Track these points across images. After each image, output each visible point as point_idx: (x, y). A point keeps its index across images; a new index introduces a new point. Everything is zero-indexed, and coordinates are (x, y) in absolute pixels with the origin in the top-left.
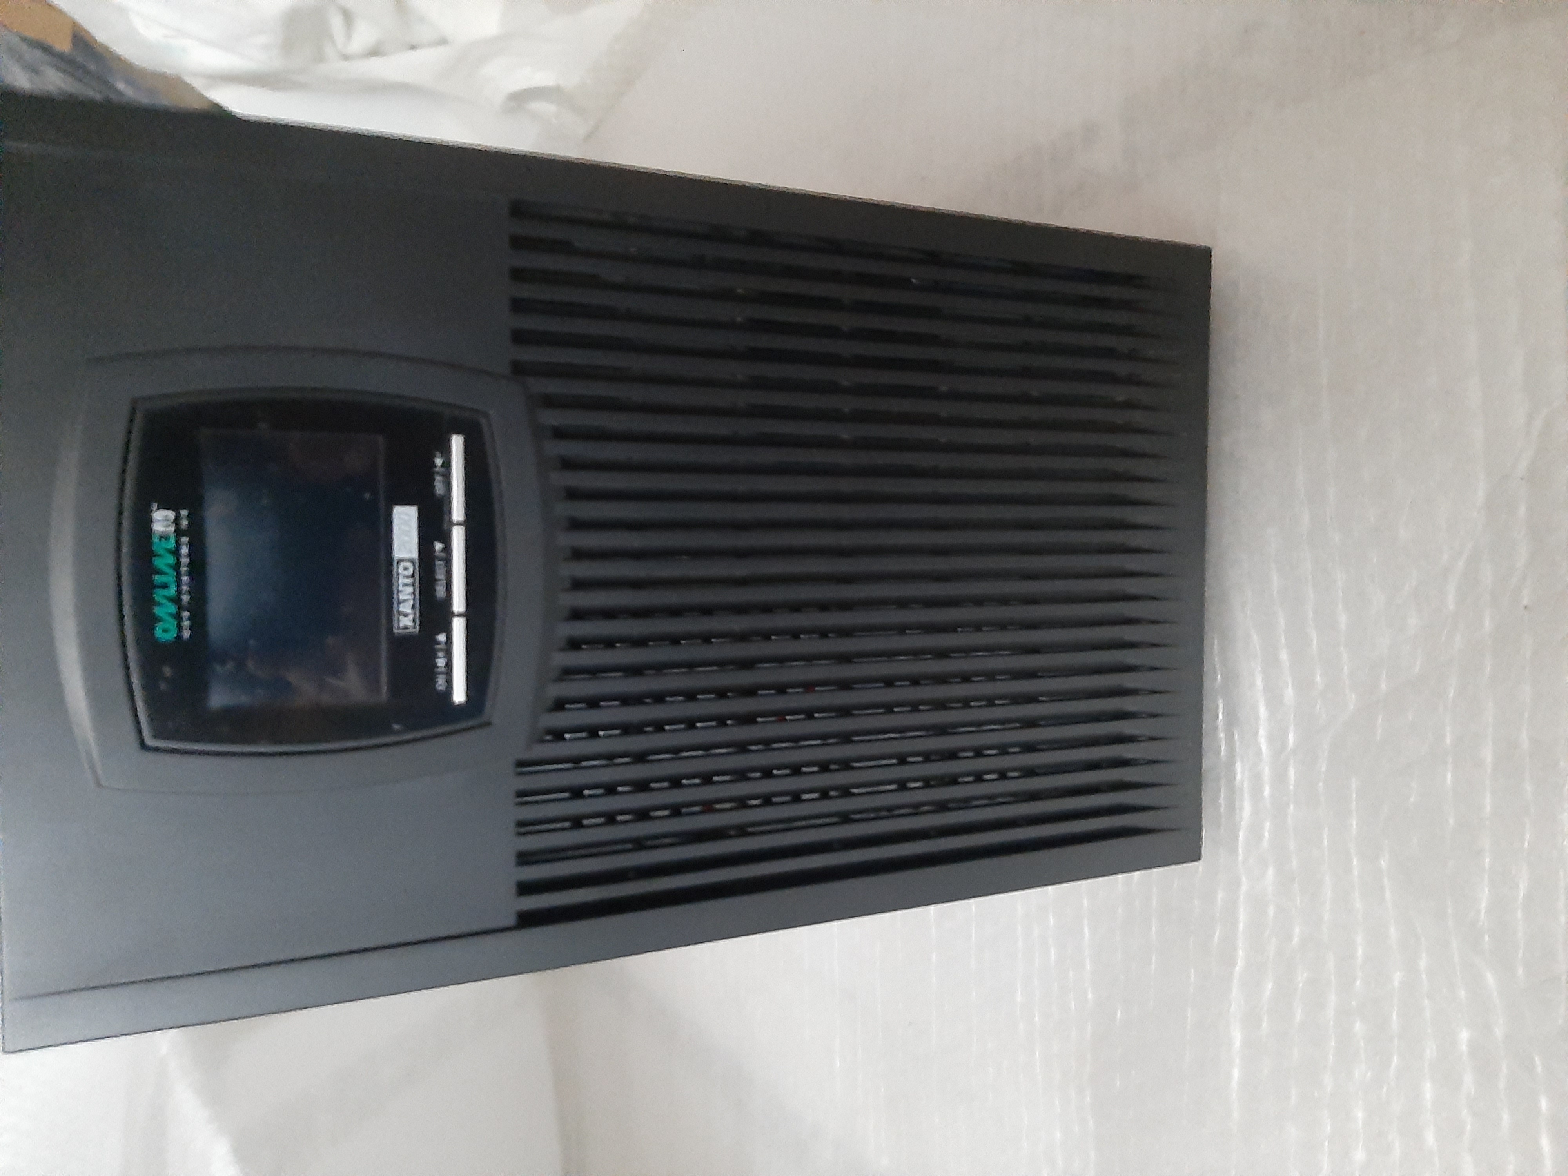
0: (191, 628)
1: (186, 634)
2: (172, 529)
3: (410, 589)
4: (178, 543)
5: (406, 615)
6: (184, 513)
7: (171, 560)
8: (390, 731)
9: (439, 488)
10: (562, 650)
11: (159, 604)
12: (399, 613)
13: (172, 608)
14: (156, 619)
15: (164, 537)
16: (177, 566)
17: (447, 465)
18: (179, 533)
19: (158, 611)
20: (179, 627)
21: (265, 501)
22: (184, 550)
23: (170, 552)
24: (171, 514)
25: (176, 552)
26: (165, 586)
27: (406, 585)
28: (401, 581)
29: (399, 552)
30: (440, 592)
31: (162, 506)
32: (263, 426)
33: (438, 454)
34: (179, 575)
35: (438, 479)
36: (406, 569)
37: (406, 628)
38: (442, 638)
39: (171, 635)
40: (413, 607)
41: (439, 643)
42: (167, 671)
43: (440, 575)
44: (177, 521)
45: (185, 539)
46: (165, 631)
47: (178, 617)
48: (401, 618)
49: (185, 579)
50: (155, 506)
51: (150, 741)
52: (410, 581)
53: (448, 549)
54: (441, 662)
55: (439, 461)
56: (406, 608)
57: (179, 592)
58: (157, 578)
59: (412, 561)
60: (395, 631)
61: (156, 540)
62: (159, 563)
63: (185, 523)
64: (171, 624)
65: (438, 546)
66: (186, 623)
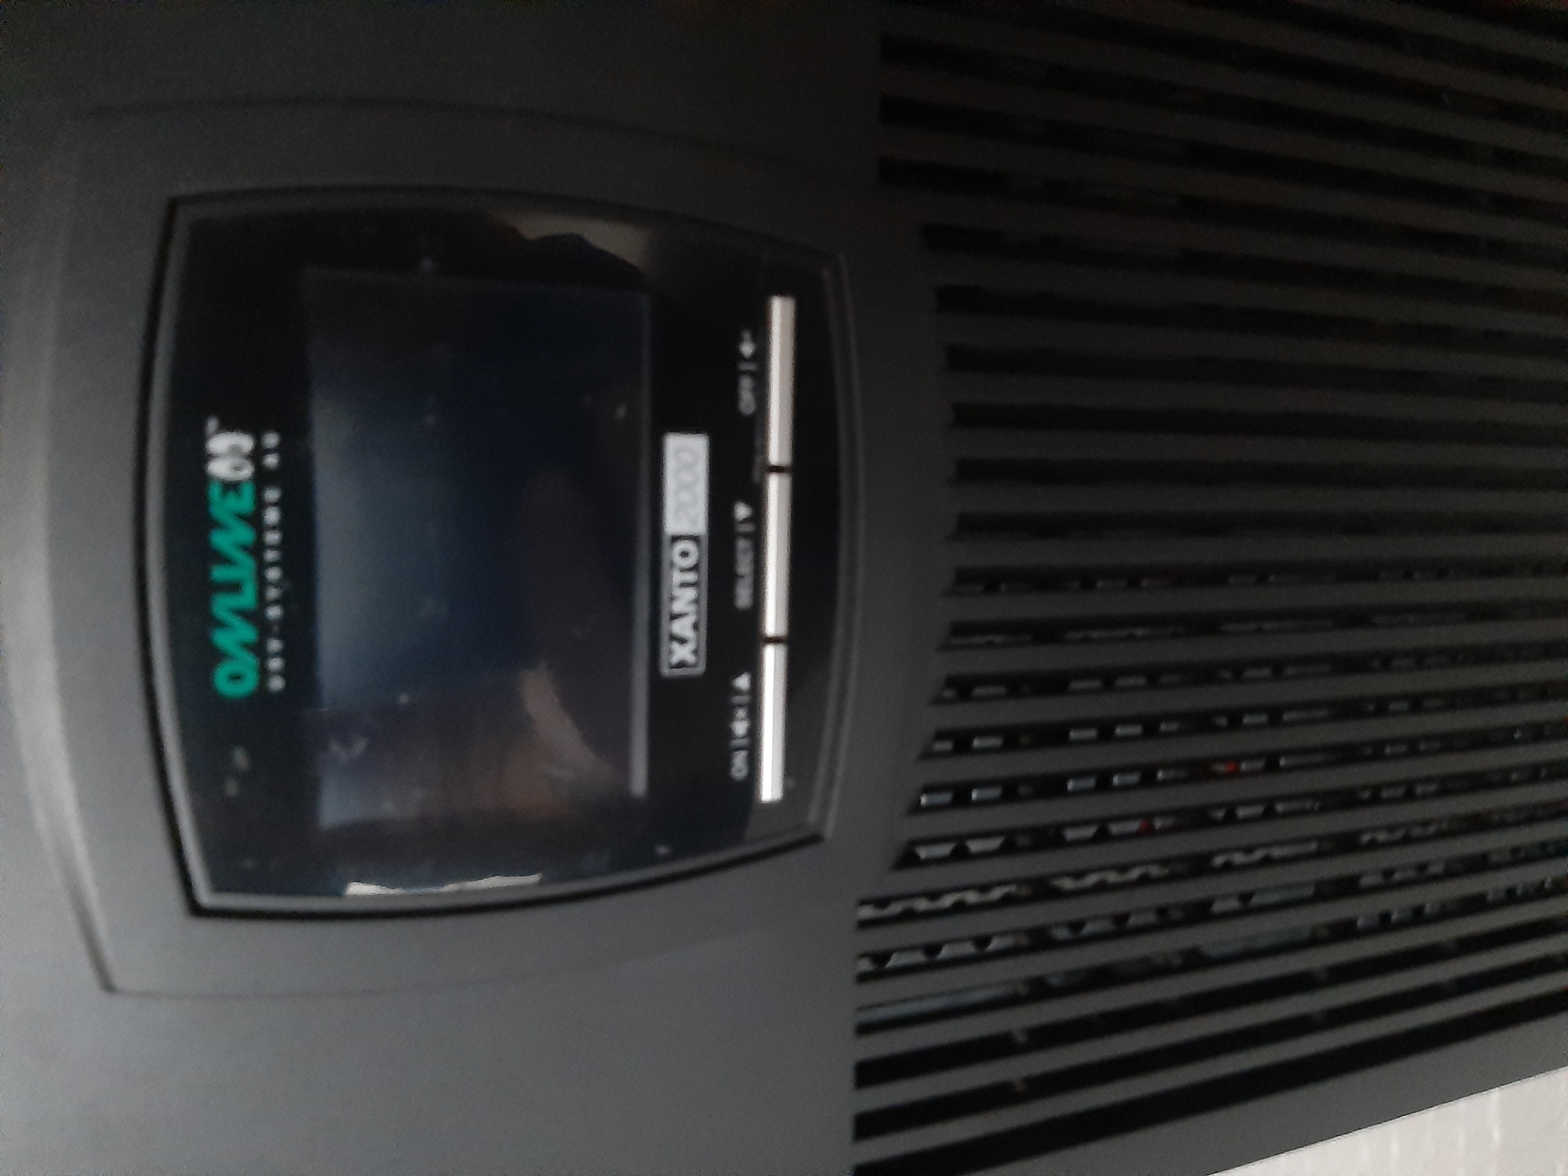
0: (284, 673)
1: (276, 684)
2: (247, 471)
3: (690, 594)
4: (261, 505)
5: (682, 641)
6: (271, 440)
7: (245, 534)
8: (653, 860)
9: (747, 401)
10: (938, 701)
11: (221, 624)
12: (673, 638)
13: (247, 633)
14: (217, 656)
15: (231, 487)
16: (257, 549)
17: (762, 356)
18: (262, 478)
19: (223, 639)
20: (264, 673)
21: (430, 420)
22: (272, 516)
23: (242, 517)
24: (246, 443)
25: (255, 520)
26: (234, 587)
27: (684, 585)
28: (677, 577)
29: (673, 524)
30: (743, 597)
31: (228, 425)
32: (427, 264)
33: (747, 335)
34: (262, 566)
35: (746, 384)
36: (685, 554)
37: (682, 664)
38: (743, 682)
39: (249, 684)
40: (696, 627)
41: (738, 692)
42: (240, 758)
43: (744, 566)
44: (257, 455)
45: (272, 495)
46: (236, 677)
47: (259, 650)
48: (675, 646)
49: (273, 574)
50: (212, 424)
51: (206, 897)
52: (691, 577)
53: (758, 517)
54: (740, 727)
55: (747, 349)
56: (682, 627)
57: (263, 602)
58: (219, 573)
59: (695, 539)
60: (666, 671)
61: (215, 492)
62: (221, 540)
63: (271, 460)
64: (246, 663)
65: (742, 511)
66: (275, 664)
